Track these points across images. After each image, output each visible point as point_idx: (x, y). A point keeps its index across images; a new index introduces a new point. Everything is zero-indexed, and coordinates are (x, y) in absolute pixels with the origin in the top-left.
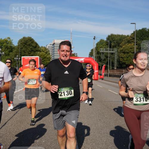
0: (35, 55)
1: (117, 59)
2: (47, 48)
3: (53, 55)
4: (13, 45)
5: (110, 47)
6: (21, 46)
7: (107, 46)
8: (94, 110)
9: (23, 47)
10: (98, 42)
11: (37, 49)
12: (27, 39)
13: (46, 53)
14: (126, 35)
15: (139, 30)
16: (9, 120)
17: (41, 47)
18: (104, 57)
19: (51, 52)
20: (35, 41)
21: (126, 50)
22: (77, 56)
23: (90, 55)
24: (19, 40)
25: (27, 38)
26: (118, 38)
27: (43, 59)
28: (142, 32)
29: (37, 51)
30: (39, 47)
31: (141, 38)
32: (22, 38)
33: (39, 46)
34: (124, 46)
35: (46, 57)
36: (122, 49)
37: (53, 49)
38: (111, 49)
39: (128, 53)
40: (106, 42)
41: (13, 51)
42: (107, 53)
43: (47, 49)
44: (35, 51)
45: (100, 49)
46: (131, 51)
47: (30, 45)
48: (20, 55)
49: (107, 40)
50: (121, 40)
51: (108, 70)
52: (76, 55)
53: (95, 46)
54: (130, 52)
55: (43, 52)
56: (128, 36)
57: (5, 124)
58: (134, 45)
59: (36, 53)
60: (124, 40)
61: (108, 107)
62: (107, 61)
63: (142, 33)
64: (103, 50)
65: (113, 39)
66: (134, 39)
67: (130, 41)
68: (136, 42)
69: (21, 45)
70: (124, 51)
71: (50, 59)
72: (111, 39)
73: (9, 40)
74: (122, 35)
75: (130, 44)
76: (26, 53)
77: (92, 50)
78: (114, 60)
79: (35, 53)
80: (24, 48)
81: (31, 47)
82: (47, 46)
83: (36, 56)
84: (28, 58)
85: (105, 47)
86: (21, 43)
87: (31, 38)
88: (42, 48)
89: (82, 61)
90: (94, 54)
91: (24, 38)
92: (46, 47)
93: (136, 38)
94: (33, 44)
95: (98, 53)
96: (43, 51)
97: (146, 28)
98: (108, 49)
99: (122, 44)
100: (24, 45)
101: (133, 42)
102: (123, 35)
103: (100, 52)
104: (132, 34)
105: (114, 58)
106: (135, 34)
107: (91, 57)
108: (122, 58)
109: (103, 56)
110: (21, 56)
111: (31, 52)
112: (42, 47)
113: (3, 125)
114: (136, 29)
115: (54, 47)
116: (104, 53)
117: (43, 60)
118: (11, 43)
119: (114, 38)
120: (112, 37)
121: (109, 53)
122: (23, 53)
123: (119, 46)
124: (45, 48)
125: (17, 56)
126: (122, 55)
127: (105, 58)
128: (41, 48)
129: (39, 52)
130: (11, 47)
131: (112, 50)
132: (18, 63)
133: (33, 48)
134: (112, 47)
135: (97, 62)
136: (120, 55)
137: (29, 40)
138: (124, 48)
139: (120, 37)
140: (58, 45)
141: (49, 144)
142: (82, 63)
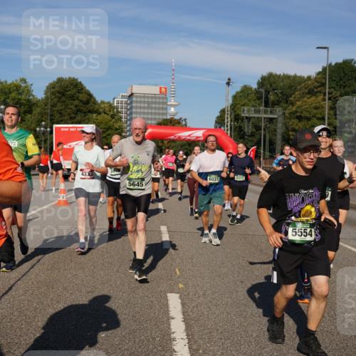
0: (87, 121)
1: (283, 133)
2: (115, 104)
3: (128, 123)
4: (33, 96)
5: (266, 106)
6: (52, 100)
7: (257, 101)
8: (226, 257)
9: (59, 101)
10: (237, 93)
11: (91, 108)
12: (67, 83)
13: (113, 117)
14: (306, 77)
15: (336, 64)
16: (19, 280)
17: (99, 102)
18: (250, 127)
19: (123, 115)
20: (87, 88)
21: (304, 112)
22: (186, 125)
23: (216, 122)
24: (47, 85)
25: (66, 80)
26: (286, 82)
28: (343, 68)
29: (90, 111)
30: (95, 102)
31: (342, 83)
32: (55, 80)
33: (95, 99)
34: (298, 103)
35: (113, 126)
36: (294, 109)
37: (129, 107)
38: (269, 109)
39: (308, 119)
40: (257, 92)
41: (34, 112)
42: (258, 118)
43: (114, 108)
44: (85, 113)
45: (243, 107)
46: (317, 115)
47: (72, 97)
48: (51, 120)
49: (258, 88)
50: (292, 87)
51: (262, 159)
52: (184, 123)
53: (230, 101)
54: (313, 117)
55: (106, 115)
56: (309, 78)
57: (10, 289)
58: (325, 100)
59: (87, 117)
61: (261, 250)
62: (258, 137)
63: (344, 72)
64: (248, 111)
65: (274, 86)
66: (323, 85)
67: (315, 90)
68: (329, 94)
69: (53, 97)
70: (298, 114)
71: (122, 131)
72: (268, 86)
73: (23, 85)
74: (295, 77)
75: (313, 98)
76: (65, 116)
77: (223, 111)
78: (276, 135)
79: (85, 116)
80: (59, 104)
81: (76, 102)
82: (116, 100)
83: (88, 123)
84: (69, 128)
85: (253, 103)
86: (53, 93)
87: (77, 80)
88: (102, 106)
89: (198, 137)
90: (228, 120)
91: (60, 80)
92: (112, 102)
93: (330, 84)
94: (81, 95)
95: (237, 118)
96: (105, 113)
97: (352, 60)
98: (262, 108)
99: (294, 98)
100: (60, 98)
101: (320, 92)
102: (297, 75)
103: (243, 115)
104: (319, 73)
105: (275, 131)
106: (326, 74)
107: (220, 127)
108: (294, 130)
109: (248, 126)
110: (53, 123)
111: (76, 114)
112: (103, 102)
113: (4, 292)
114: (329, 62)
115: (131, 102)
116: (251, 118)
118: (29, 92)
119: (274, 83)
120: (272, 79)
121: (265, 118)
122: (57, 116)
123: (287, 102)
124: (111, 106)
125: (43, 123)
126: (293, 122)
127: (254, 130)
128: (99, 105)
129: (94, 115)
130: (29, 101)
131: (271, 112)
132: (45, 141)
133: (81, 104)
134: (270, 104)
135: (234, 139)
136: (291, 123)
137: (72, 84)
138: (298, 107)
139: (289, 81)
140: (141, 97)
141: (117, 343)
142: (199, 141)
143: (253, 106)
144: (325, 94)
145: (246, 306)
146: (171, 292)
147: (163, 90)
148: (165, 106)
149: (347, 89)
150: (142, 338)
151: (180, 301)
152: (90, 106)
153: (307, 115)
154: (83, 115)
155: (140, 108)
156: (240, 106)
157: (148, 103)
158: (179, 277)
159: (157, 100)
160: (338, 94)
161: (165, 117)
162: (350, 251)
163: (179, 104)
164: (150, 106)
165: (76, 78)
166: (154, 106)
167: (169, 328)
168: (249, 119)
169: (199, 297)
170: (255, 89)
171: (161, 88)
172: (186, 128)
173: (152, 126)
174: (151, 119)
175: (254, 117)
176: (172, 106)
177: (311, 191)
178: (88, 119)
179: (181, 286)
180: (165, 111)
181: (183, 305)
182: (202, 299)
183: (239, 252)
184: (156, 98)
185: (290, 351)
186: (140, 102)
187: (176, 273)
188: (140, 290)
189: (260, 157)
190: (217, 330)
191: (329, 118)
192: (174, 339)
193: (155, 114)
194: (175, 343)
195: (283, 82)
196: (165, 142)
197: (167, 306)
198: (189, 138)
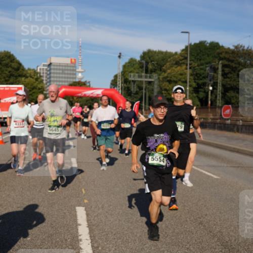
0: (17, 82)
3: (48, 84)
5: (147, 72)
7: (140, 69)
10: (126, 63)
11: (21, 73)
13: (37, 80)
15: (195, 44)
18: (135, 88)
19: (44, 78)
21: (173, 77)
22: (89, 86)
23: (112, 84)
25: (1, 53)
26: (160, 56)
27: (30, 91)
28: (199, 47)
29: (21, 76)
30: (24, 69)
31: (198, 57)
33: (23, 67)
34: (169, 71)
35: (37, 86)
36: (166, 75)
37: (48, 73)
38: (148, 75)
39: (176, 82)
40: (140, 63)
42: (141, 81)
43: (37, 73)
44: (16, 77)
45: (129, 74)
46: (182, 80)
47: (7, 65)
49: (141, 60)
50: (164, 59)
51: (143, 110)
52: (88, 84)
53: (121, 69)
54: (179, 80)
55: (31, 79)
56: (176, 53)
58: (186, 69)
59: (18, 80)
60: (169, 60)
62: (140, 94)
63: (200, 50)
64: (134, 76)
65: (151, 59)
66: (186, 58)
67: (181, 62)
68: (190, 64)
70: (169, 79)
71: (44, 90)
72: (148, 59)
74: (166, 52)
75: (179, 68)
77: (116, 76)
78: (153, 93)
79: (16, 79)
81: (10, 69)
82: (39, 68)
83: (18, 84)
84: (4, 88)
85: (137, 71)
87: (10, 53)
88: (29, 72)
89: (98, 95)
90: (119, 82)
92: (36, 69)
93: (190, 58)
95: (126, 81)
96: (31, 77)
97: (205, 41)
98: (143, 74)
99: (166, 67)
101: (184, 63)
103: (130, 79)
104: (183, 50)
105: (153, 90)
106: (187, 51)
107: (114, 88)
108: (166, 90)
109: (134, 87)
111: (10, 77)
112: (29, 69)
114: (190, 42)
115: (50, 70)
116: (136, 81)
117: (31, 93)
119: (152, 56)
120: (150, 54)
121: (145, 81)
123: (161, 70)
124: (35, 72)
126: (165, 85)
127: (138, 90)
128: (27, 71)
129: (23, 79)
131: (150, 77)
133: (13, 70)
134: (149, 72)
135: (124, 96)
136: (163, 85)
137: (6, 56)
138: (169, 74)
139: (162, 55)
140: (57, 66)
141: (39, 244)
142: (99, 97)
143: (137, 73)
144: (187, 65)
145: (132, 214)
146: (79, 206)
147: (73, 61)
148: (75, 72)
149: (202, 61)
150: (58, 240)
151: (85, 212)
152: (20, 72)
153: (175, 79)
154: (15, 78)
155: (57, 73)
156: (127, 73)
157: (62, 70)
158: (84, 195)
159: (69, 68)
160: (196, 65)
161: (74, 80)
162: (205, 174)
163: (85, 71)
164: (64, 72)
165: (9, 51)
166: (66, 72)
167: (77, 232)
168: (134, 82)
169: (99, 209)
170: (139, 61)
171: (71, 60)
172: (90, 88)
173: (65, 87)
174: (65, 82)
175: (138, 81)
176: (79, 72)
177: (162, 135)
178: (19, 81)
179: (86, 201)
180: (74, 76)
181: (87, 215)
182: (101, 210)
183: (128, 177)
184: (68, 66)
185: (163, 246)
186: (57, 69)
187: (82, 192)
188: (56, 205)
189: (142, 109)
190: (112, 233)
191: (190, 82)
192: (81, 240)
193: (68, 78)
194: (81, 243)
195: (158, 56)
196: (75, 98)
197: (76, 216)
198: (91, 95)
